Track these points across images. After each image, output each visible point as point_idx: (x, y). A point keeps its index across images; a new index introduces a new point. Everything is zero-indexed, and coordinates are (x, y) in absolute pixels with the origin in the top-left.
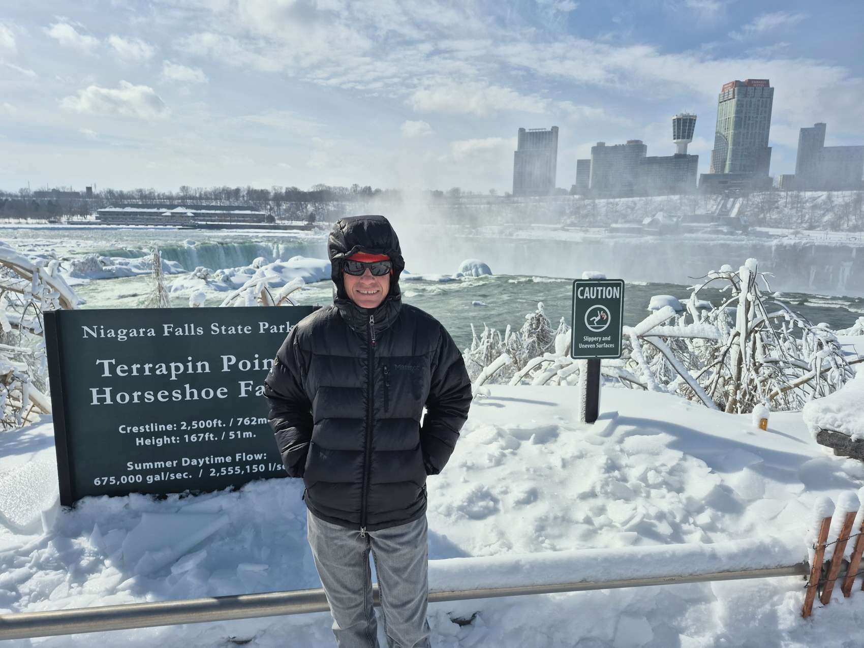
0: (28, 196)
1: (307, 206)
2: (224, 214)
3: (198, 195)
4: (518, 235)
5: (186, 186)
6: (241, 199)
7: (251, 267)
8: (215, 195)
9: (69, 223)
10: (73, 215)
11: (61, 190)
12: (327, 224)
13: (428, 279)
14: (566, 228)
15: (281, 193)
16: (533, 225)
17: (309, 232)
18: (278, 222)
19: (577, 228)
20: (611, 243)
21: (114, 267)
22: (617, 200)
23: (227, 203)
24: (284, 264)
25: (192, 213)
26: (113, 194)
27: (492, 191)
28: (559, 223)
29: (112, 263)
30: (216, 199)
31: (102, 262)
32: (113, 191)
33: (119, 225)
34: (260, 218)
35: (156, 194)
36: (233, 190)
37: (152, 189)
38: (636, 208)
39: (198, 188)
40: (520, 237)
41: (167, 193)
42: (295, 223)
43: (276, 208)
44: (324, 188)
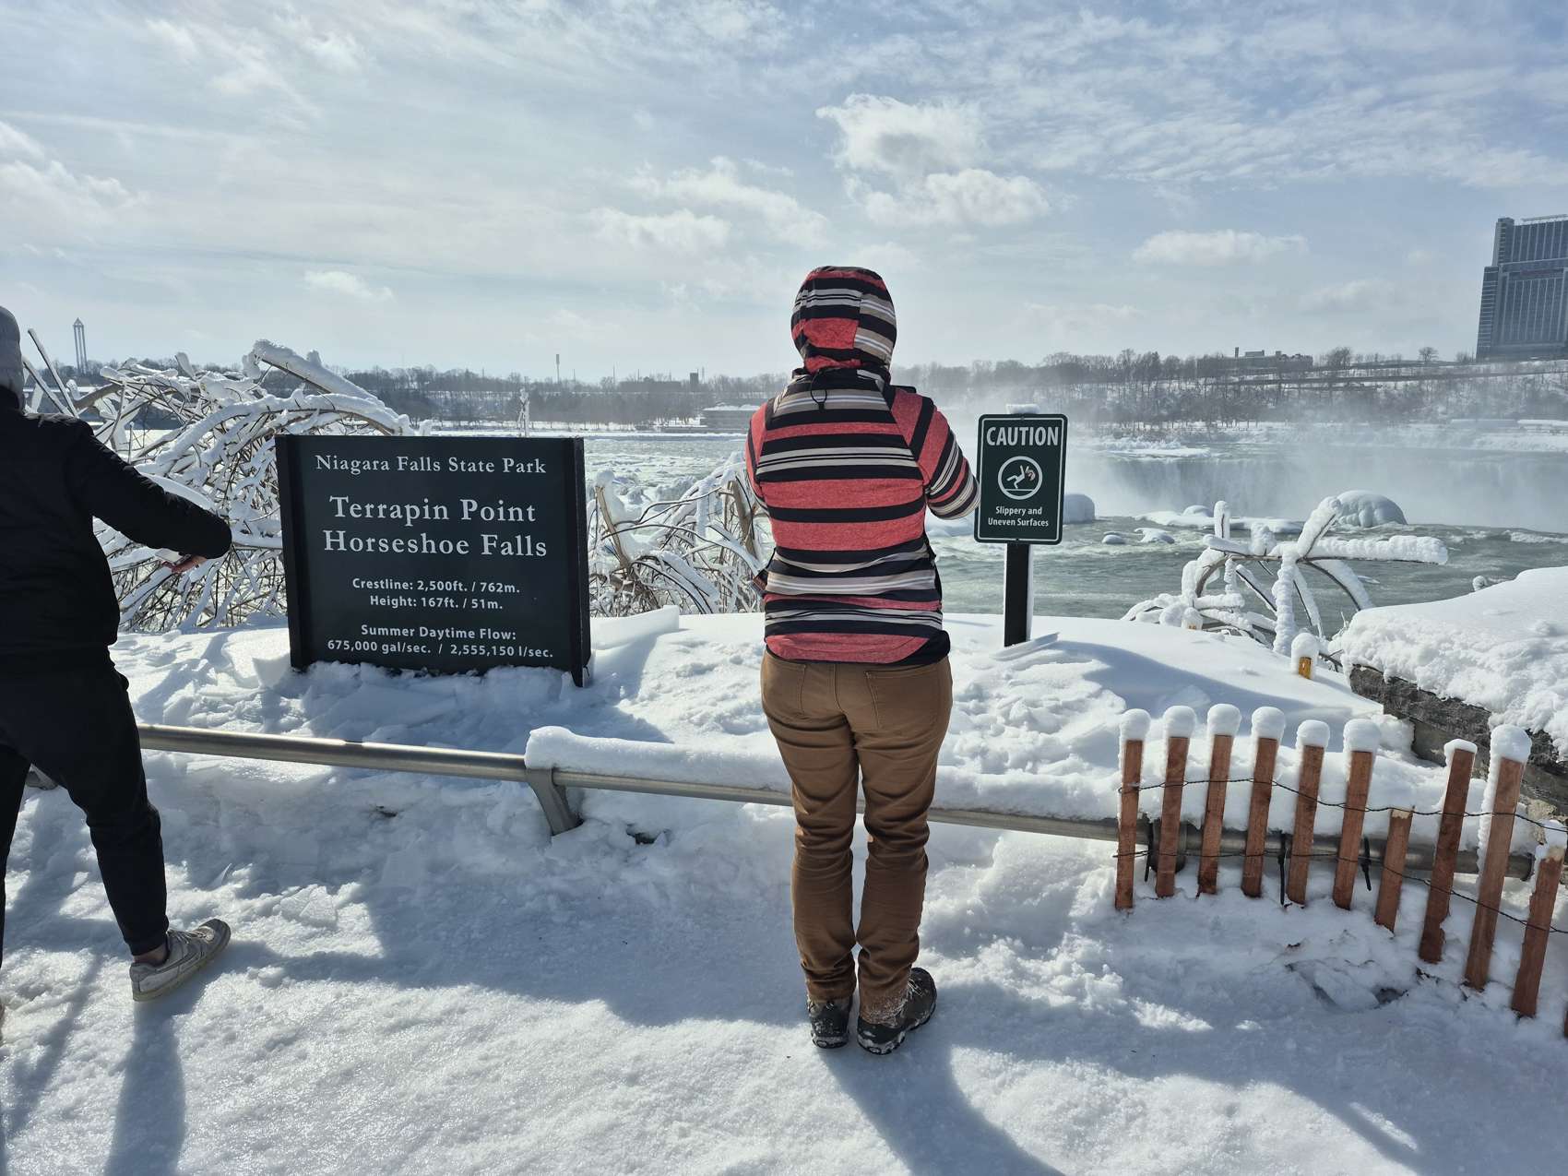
0: (612, 389)
1: (1033, 393)
4: (1483, 443)
9: (664, 430)
10: (670, 419)
11: (657, 380)
15: (988, 372)
16: (1522, 422)
26: (728, 383)
27: (1427, 352)
32: (727, 378)
44: (1067, 360)
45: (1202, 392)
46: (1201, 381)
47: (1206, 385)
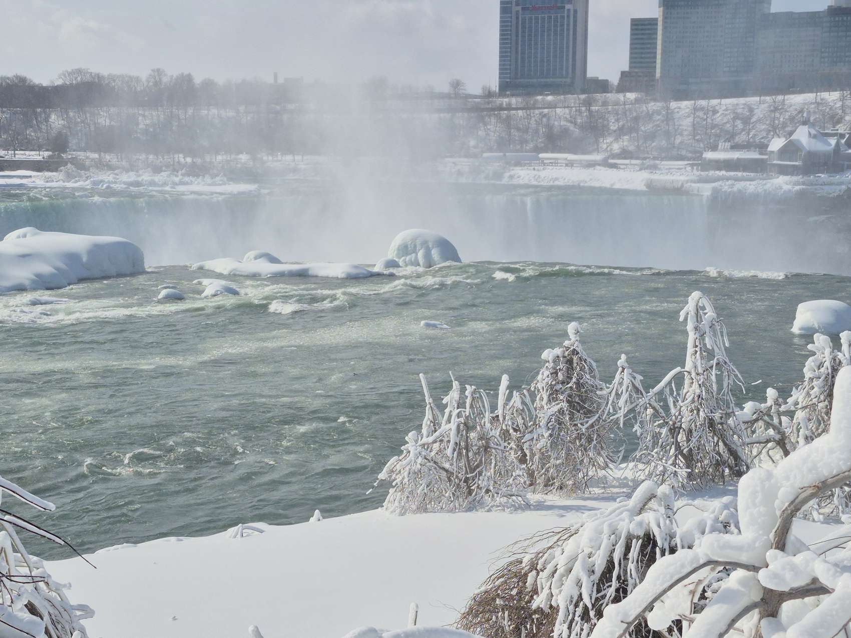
1: (49, 116)
4: (511, 177)
12: (96, 156)
13: (322, 273)
14: (611, 161)
16: (542, 155)
17: (54, 173)
19: (634, 162)
20: (707, 190)
22: (714, 102)
27: (456, 84)
28: (597, 150)
38: (754, 119)
40: (515, 181)
44: (88, 78)
45: (244, 121)
46: (242, 109)
47: (247, 112)
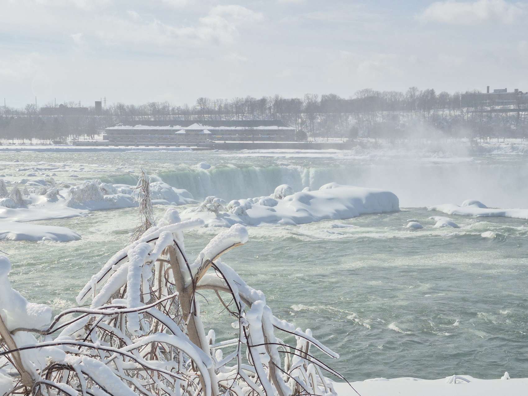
0: (35, 113)
1: (348, 117)
2: (246, 130)
3: (217, 109)
5: (204, 97)
6: (267, 111)
7: (272, 196)
8: (236, 107)
9: (75, 144)
10: (80, 135)
11: (69, 106)
12: (373, 140)
15: (316, 102)
17: (349, 151)
18: (310, 139)
21: (116, 195)
23: (250, 118)
24: (313, 193)
25: (209, 130)
26: (124, 109)
29: (115, 191)
30: (237, 113)
31: (104, 189)
32: (123, 106)
33: (128, 146)
34: (288, 135)
35: (170, 109)
36: (258, 101)
37: (166, 102)
39: (217, 101)
41: (183, 107)
42: (332, 140)
43: (308, 122)
44: (371, 94)
45: (466, 118)
46: (465, 110)
47: (468, 112)
